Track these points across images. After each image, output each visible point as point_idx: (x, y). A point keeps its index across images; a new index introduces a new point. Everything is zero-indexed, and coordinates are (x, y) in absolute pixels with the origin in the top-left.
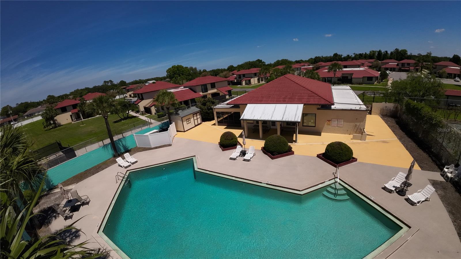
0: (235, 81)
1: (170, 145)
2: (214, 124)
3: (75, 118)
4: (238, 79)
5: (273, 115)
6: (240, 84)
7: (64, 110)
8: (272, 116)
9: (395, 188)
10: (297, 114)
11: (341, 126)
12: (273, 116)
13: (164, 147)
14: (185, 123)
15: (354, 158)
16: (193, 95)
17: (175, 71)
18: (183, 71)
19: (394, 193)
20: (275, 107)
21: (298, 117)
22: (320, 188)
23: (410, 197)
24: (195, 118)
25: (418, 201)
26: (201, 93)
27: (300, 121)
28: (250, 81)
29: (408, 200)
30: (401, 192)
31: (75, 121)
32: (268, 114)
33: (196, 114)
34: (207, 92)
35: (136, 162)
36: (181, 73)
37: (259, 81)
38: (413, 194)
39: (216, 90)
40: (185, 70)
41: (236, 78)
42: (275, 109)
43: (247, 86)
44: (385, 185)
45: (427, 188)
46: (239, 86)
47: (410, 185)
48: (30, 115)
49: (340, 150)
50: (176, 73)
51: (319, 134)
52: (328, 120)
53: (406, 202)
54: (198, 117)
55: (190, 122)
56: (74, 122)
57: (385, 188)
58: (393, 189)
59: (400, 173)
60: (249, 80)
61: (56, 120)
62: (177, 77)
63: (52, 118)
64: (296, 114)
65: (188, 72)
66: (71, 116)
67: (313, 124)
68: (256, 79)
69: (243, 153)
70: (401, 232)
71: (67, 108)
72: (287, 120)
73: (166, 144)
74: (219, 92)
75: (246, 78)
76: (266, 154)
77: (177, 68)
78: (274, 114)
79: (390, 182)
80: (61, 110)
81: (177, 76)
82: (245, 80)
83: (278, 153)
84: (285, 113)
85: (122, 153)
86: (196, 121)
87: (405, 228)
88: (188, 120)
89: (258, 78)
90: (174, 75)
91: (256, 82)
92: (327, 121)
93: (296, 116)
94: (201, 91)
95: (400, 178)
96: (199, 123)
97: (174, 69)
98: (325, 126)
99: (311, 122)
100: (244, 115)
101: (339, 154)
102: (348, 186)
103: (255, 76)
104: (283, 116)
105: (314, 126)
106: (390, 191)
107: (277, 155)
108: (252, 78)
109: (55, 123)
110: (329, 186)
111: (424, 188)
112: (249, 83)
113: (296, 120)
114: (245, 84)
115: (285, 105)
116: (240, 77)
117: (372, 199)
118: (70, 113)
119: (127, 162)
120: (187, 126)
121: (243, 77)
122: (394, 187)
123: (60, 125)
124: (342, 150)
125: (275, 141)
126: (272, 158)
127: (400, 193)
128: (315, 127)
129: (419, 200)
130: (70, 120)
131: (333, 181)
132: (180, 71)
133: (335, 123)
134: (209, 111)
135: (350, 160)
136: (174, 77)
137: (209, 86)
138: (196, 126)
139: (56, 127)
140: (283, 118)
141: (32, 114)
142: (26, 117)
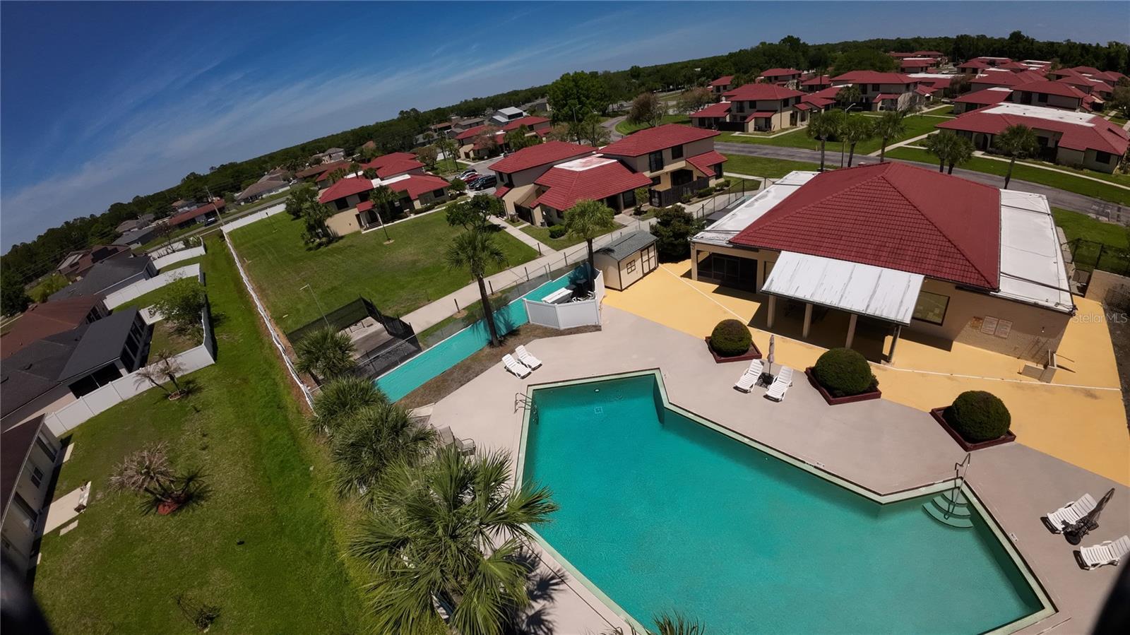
0: (728, 120)
1: (597, 328)
2: (688, 275)
3: (366, 222)
4: (734, 111)
5: (844, 293)
6: (741, 127)
7: (342, 204)
8: (842, 296)
9: (1064, 526)
10: (904, 301)
11: (1003, 336)
12: (844, 297)
13: (586, 332)
14: (624, 272)
15: (1010, 434)
16: (626, 181)
17: (570, 88)
18: (588, 89)
19: (1059, 533)
20: (852, 273)
21: (907, 310)
22: (921, 494)
23: (1084, 551)
24: (645, 258)
25: (1094, 562)
26: (648, 174)
27: (909, 322)
28: (768, 120)
29: (1077, 554)
30: (1074, 535)
31: (367, 229)
32: (832, 287)
33: (648, 248)
34: (662, 168)
35: (541, 365)
36: (583, 94)
37: (794, 122)
38: (1091, 546)
39: (684, 162)
40: (593, 86)
41: (729, 111)
42: (851, 278)
43: (760, 135)
44: (1048, 514)
45: (1122, 541)
46: (737, 134)
47: (1095, 526)
48: (251, 198)
49: (983, 414)
50: (571, 94)
51: (945, 344)
52: (977, 315)
53: (1074, 557)
54: (652, 254)
55: (633, 268)
56: (365, 230)
57: (1045, 520)
58: (1060, 527)
59: (1087, 496)
60: (766, 118)
61: (328, 227)
62: (575, 105)
63: (320, 223)
64: (902, 302)
65: (600, 90)
66: (358, 216)
67: (937, 318)
68: (787, 115)
69: (766, 380)
70: (1039, 615)
71: (349, 202)
72: (878, 313)
73: (589, 324)
74: (690, 168)
75: (758, 111)
76: (817, 389)
77: (574, 80)
78: (846, 292)
79: (1062, 510)
80: (336, 204)
81: (572, 101)
82: (755, 118)
83: (844, 392)
84: (874, 292)
85: (503, 336)
86: (646, 265)
87: (1049, 609)
88: (632, 262)
89: (791, 112)
90: (566, 101)
91: (786, 124)
92: (974, 319)
93: (902, 308)
94: (649, 168)
95: (1083, 505)
96: (651, 269)
97: (565, 83)
98: (965, 329)
99: (933, 312)
100: (772, 280)
101: (980, 423)
102: (977, 501)
103: (784, 106)
104: (868, 299)
105: (940, 322)
106: (1053, 530)
107: (842, 396)
108: (775, 112)
109: (326, 234)
110: (941, 493)
111: (1116, 539)
112: (766, 127)
113: (899, 318)
114: (755, 130)
115: (880, 269)
116: (741, 109)
117: (1013, 540)
118: (355, 211)
119: (522, 363)
120: (627, 278)
121: (751, 107)
122: (1064, 522)
123: (338, 238)
124: (988, 417)
125: (842, 366)
126: (830, 403)
127: (1069, 537)
128: (941, 325)
129: (1097, 562)
130: (356, 226)
131: (951, 485)
132: (582, 89)
133: (990, 325)
134: (676, 240)
135: (999, 437)
136: (567, 104)
137: (667, 155)
138: (645, 275)
139: (330, 242)
140: (868, 306)
141: (256, 196)
142: (243, 204)
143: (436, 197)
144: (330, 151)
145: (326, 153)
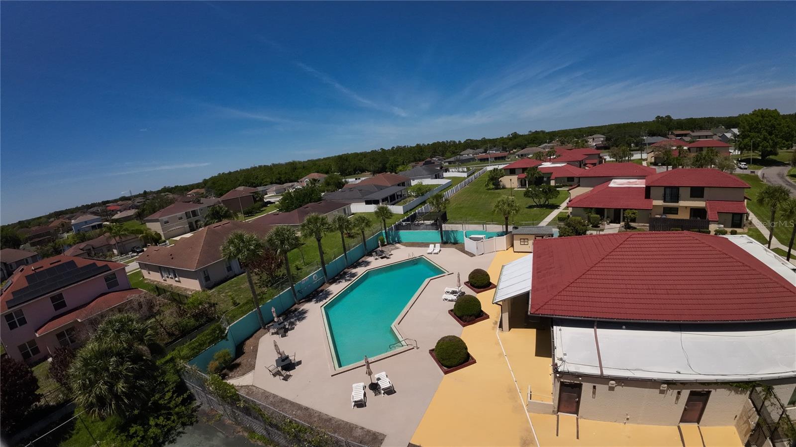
1: (473, 256)
3: (520, 184)
5: (509, 279)
14: (517, 242)
26: (660, 203)
34: (679, 202)
39: (703, 203)
42: (521, 275)
55: (526, 243)
61: (501, 181)
64: (508, 294)
71: (516, 171)
80: (510, 171)
84: (513, 285)
93: (504, 296)
94: (662, 198)
109: (497, 185)
118: (517, 177)
119: (433, 250)
120: (519, 247)
130: (516, 185)
141: (525, 155)
142: (517, 157)
143: (568, 181)
144: (594, 136)
145: (592, 137)
